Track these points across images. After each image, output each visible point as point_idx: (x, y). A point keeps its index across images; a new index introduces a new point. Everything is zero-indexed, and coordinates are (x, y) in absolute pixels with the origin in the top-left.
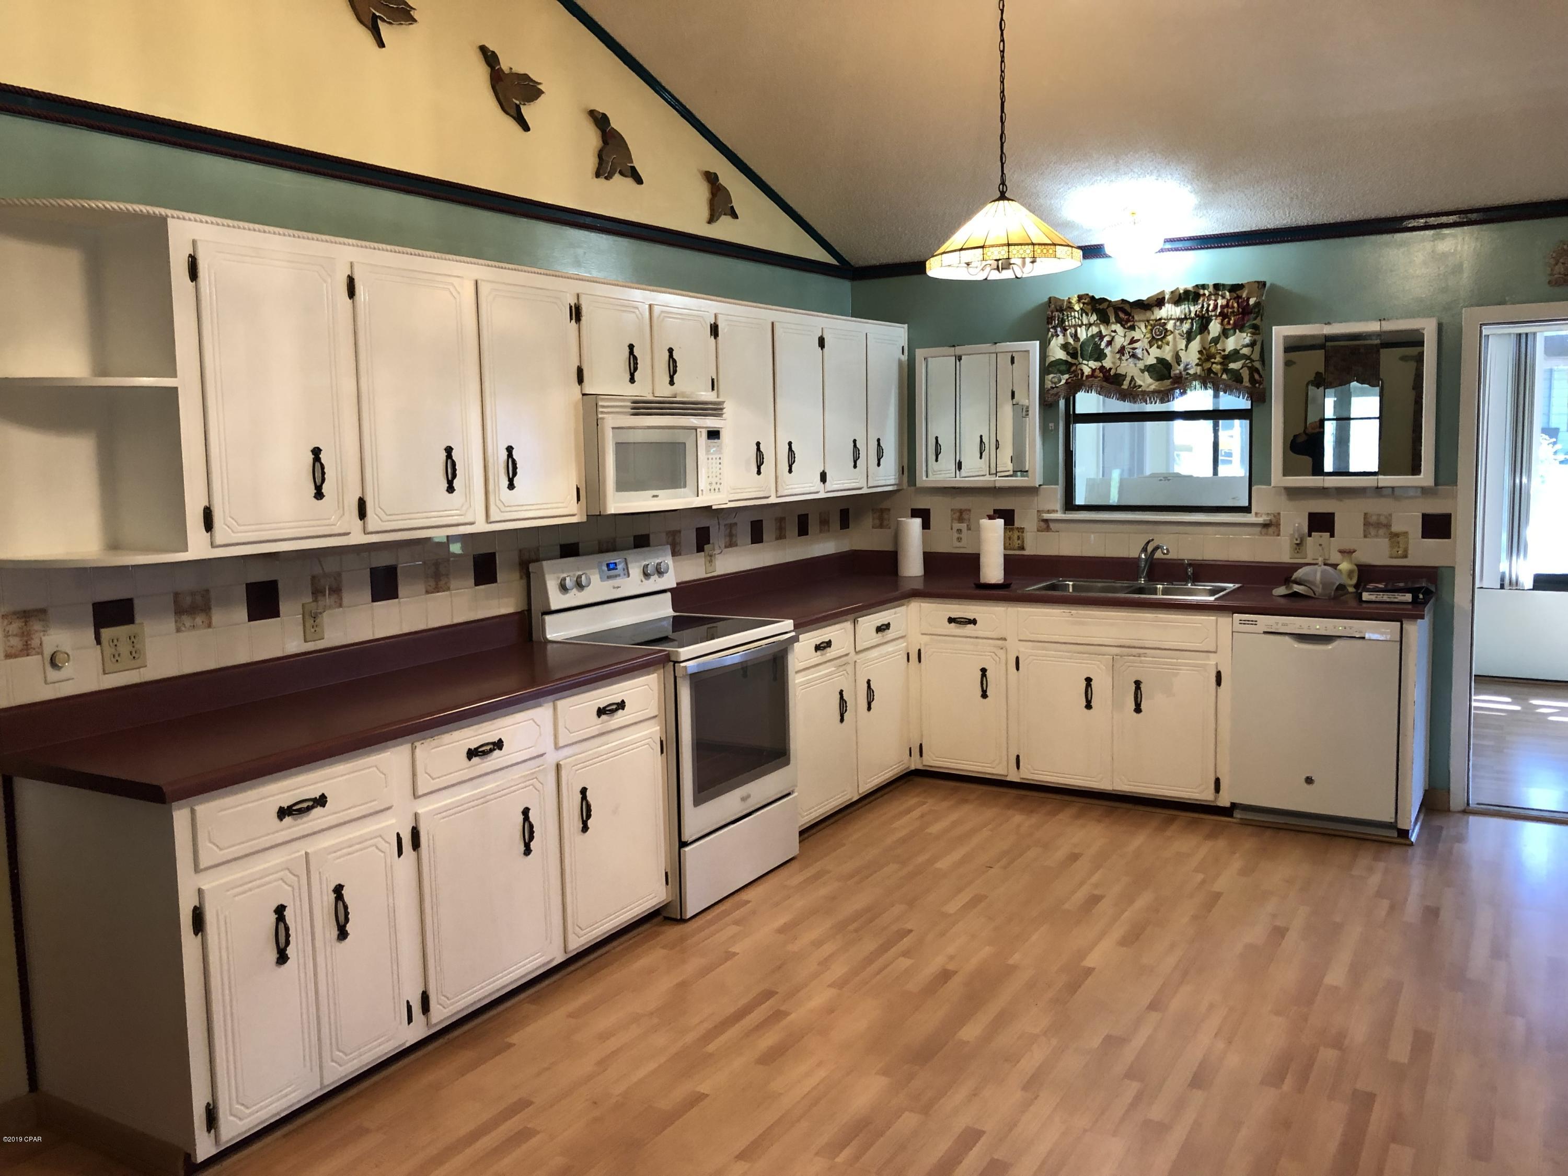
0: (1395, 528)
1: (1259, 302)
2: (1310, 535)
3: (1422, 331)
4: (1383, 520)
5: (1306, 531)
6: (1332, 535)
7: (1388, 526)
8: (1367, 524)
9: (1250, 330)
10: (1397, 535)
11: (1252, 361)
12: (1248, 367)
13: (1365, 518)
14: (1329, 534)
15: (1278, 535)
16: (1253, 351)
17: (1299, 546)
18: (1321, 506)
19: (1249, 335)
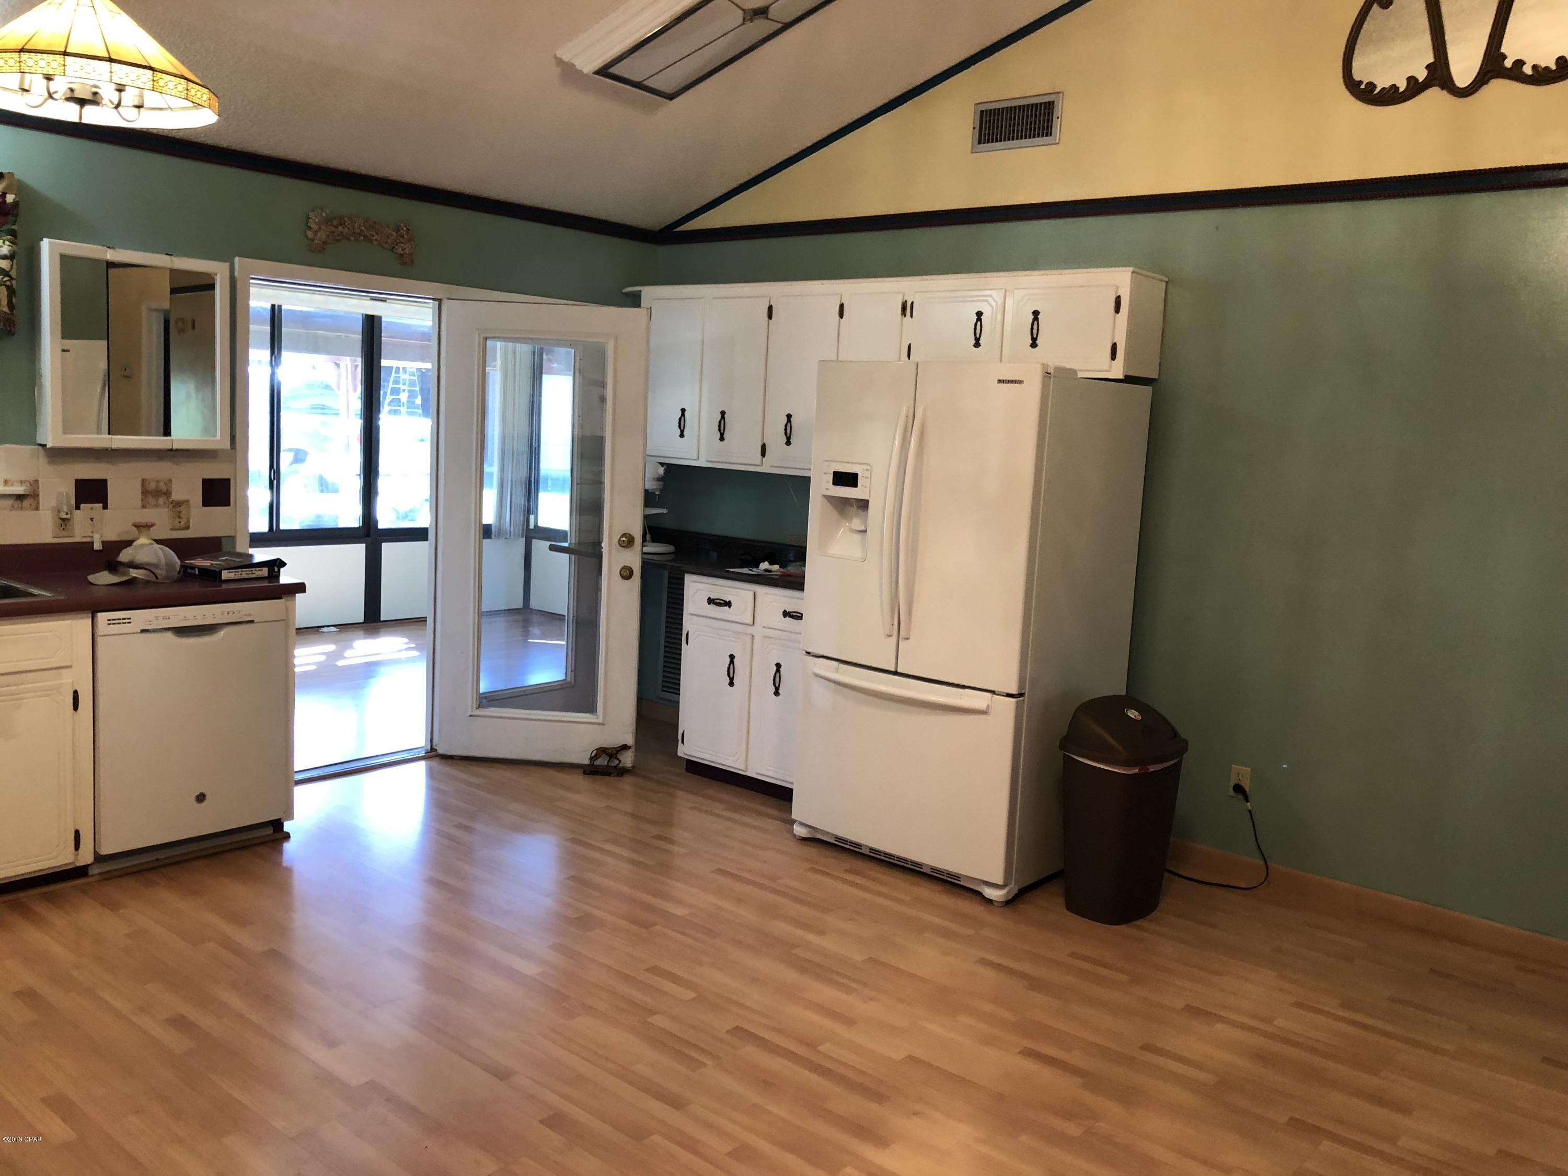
0: (176, 496)
1: (18, 201)
2: (78, 508)
3: (213, 275)
4: (162, 487)
5: (73, 502)
6: (105, 507)
7: (168, 494)
8: (145, 493)
9: (9, 237)
10: (179, 504)
11: (11, 278)
12: (6, 286)
13: (143, 485)
14: (101, 505)
15: (37, 509)
16: (12, 266)
17: (64, 522)
18: (90, 471)
19: (7, 243)
